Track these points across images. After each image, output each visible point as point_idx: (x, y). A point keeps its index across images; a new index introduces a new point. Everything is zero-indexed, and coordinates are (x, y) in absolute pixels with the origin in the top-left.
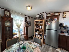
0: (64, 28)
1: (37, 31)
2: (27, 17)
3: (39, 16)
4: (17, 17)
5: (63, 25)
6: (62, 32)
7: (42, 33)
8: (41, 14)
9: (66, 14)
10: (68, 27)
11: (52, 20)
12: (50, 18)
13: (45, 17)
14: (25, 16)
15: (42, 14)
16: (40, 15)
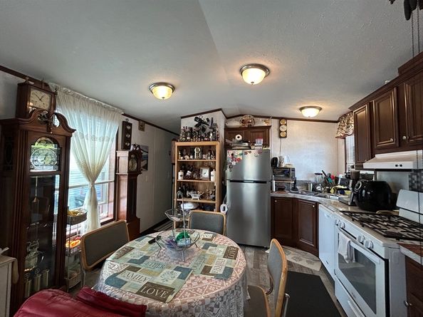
0: (283, 173)
1: (188, 193)
2: (131, 121)
3: (196, 126)
4: (88, 120)
5: (280, 162)
6: (280, 189)
7: (214, 199)
8: (204, 117)
9: (286, 125)
10: (293, 170)
11: (247, 144)
12: (239, 137)
13: (221, 132)
14: (124, 118)
15: (209, 116)
16: (201, 122)
